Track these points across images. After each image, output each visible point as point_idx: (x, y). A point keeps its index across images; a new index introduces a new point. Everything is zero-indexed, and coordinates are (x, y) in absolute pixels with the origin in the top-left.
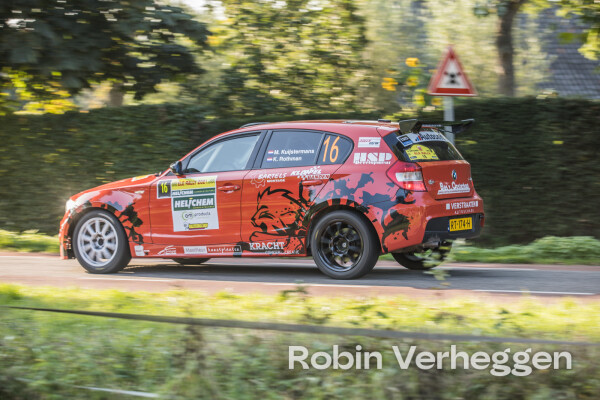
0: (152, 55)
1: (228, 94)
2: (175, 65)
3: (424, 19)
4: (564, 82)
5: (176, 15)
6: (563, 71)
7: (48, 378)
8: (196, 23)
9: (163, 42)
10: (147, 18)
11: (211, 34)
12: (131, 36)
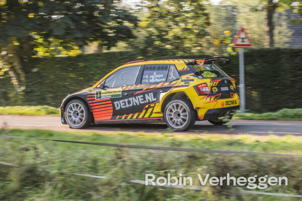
0: (114, 30)
1: (147, 47)
2: (124, 35)
3: (235, 13)
4: (297, 41)
5: (124, 13)
6: (296, 36)
7: (59, 170)
8: (133, 16)
9: (119, 25)
10: (111, 15)
11: (139, 21)
12: (105, 22)
